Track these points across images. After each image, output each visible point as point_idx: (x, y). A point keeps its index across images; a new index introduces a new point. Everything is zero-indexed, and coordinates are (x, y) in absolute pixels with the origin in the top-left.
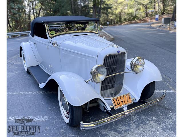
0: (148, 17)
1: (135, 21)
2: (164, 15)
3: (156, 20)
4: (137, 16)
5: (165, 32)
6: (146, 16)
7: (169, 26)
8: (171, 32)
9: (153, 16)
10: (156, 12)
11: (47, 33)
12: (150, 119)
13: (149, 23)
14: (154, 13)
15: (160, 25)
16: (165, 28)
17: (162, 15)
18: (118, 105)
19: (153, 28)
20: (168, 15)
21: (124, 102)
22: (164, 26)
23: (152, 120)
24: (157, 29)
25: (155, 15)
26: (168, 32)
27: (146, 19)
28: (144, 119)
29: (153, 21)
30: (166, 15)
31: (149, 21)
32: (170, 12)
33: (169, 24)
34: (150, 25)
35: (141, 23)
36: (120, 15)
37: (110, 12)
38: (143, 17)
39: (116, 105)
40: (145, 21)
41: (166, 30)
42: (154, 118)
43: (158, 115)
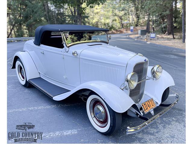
0: (124, 28)
1: (112, 31)
2: (138, 27)
3: (131, 31)
4: (114, 27)
5: (143, 43)
6: (122, 27)
7: (146, 38)
8: (148, 43)
9: (129, 28)
10: (130, 23)
11: (64, 42)
12: (171, 120)
13: (126, 34)
14: (129, 24)
15: (137, 36)
16: (142, 39)
17: (136, 27)
18: (147, 109)
19: (131, 39)
20: (141, 27)
21: (150, 106)
22: (141, 37)
23: (173, 120)
24: (136, 40)
25: (130, 27)
26: (145, 43)
27: (122, 30)
28: (167, 121)
29: (128, 32)
30: (140, 27)
31: (125, 32)
32: (143, 25)
33: (146, 36)
34: (128, 36)
35: (118, 34)
36: (96, 25)
37: (87, 21)
38: (119, 28)
39: (145, 110)
40: (121, 32)
41: (144, 41)
42: (173, 119)
43: (175, 116)
